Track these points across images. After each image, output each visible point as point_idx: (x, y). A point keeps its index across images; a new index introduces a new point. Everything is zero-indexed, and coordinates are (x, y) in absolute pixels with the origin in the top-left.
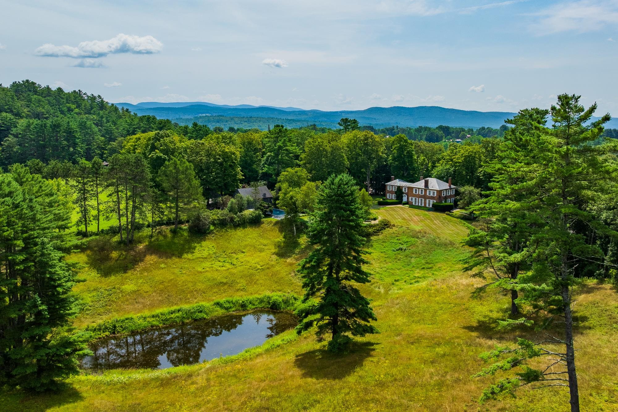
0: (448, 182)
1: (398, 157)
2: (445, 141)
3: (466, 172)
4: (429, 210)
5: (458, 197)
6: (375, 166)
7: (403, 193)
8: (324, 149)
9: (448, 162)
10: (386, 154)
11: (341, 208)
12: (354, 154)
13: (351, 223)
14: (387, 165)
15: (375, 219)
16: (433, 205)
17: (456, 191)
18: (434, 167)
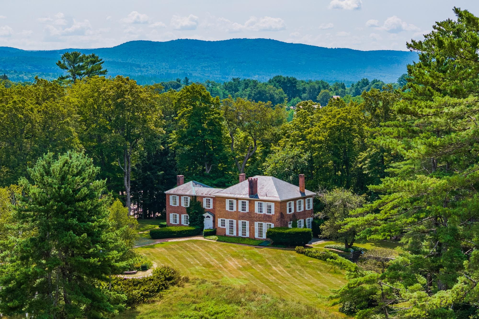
0: (297, 185)
1: (190, 133)
2: (288, 109)
3: (335, 162)
4: (261, 244)
5: (320, 215)
6: (142, 155)
7: (203, 211)
8: (26, 116)
9: (295, 141)
10: (164, 127)
11: (69, 228)
12: (94, 129)
13: (92, 260)
14: (166, 152)
15: (144, 268)
16: (268, 233)
17: (317, 201)
18: (266, 153)
